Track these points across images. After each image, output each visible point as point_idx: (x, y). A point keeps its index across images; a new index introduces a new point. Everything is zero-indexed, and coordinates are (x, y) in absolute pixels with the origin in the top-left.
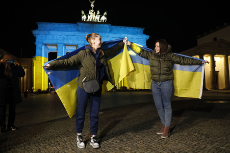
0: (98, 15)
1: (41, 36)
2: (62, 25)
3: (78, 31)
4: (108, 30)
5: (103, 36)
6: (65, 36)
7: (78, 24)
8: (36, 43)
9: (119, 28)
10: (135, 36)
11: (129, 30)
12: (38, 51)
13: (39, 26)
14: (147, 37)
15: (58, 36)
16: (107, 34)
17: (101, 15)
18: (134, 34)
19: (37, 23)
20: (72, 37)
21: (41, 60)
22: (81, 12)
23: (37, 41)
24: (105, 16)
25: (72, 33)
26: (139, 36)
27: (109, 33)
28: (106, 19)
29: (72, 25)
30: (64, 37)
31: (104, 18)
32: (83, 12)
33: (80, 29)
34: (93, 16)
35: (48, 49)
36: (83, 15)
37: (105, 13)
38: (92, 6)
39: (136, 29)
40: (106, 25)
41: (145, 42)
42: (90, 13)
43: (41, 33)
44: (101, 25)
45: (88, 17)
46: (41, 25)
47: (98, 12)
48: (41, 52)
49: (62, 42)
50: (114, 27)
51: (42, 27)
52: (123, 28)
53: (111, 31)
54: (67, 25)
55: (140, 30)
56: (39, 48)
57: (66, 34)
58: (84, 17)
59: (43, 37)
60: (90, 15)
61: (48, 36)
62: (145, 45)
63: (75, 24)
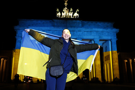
0: (71, 12)
1: (21, 31)
2: (39, 22)
3: (54, 26)
4: (80, 25)
5: (76, 30)
7: (54, 20)
8: (17, 37)
9: (90, 23)
10: (105, 30)
11: (100, 24)
13: (19, 22)
16: (79, 29)
17: (74, 12)
18: (105, 28)
23: (17, 35)
24: (78, 13)
25: (48, 28)
26: (109, 30)
27: (81, 27)
28: (78, 15)
29: (48, 21)
31: (76, 14)
32: (58, 10)
33: (55, 24)
34: (66, 13)
36: (58, 12)
38: (66, 4)
39: (106, 24)
40: (78, 21)
41: (115, 35)
42: (64, 11)
43: (21, 28)
44: (74, 21)
47: (71, 9)
50: (85, 22)
51: (22, 23)
52: (94, 23)
53: (83, 26)
54: (43, 21)
56: (19, 41)
57: (43, 29)
58: (59, 14)
60: (64, 12)
62: (116, 37)
63: (51, 20)
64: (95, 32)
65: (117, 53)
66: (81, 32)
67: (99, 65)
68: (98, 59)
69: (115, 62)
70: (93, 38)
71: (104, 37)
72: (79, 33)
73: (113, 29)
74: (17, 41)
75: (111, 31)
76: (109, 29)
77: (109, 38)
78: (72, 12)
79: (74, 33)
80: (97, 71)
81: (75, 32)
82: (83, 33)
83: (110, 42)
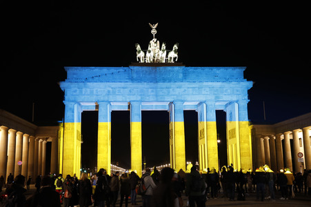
0: (163, 51)
1: (73, 89)
2: (105, 70)
3: (132, 80)
4: (181, 76)
5: (172, 86)
6: (111, 89)
7: (131, 67)
8: (65, 102)
9: (199, 69)
10: (226, 85)
11: (217, 72)
12: (67, 114)
13: (68, 72)
14: (250, 84)
15: (99, 90)
16: (178, 84)
17: (169, 49)
18: (226, 80)
19: (65, 68)
20: (122, 90)
21: (73, 129)
22: (136, 48)
23: (66, 97)
24: (175, 52)
25: (122, 84)
27: (182, 81)
29: (121, 69)
30: (109, 91)
32: (138, 47)
33: (135, 76)
35: (82, 106)
36: (139, 52)
37: (175, 47)
38: (154, 32)
39: (230, 71)
40: (177, 68)
41: (246, 92)
44: (169, 68)
45: (148, 54)
46: (72, 72)
47: (163, 45)
48: (73, 116)
49: (106, 98)
50: (191, 69)
51: (74, 74)
52: (207, 69)
53: (185, 77)
54: (113, 70)
55: (238, 71)
56: (71, 109)
57: (113, 86)
58: (141, 55)
59: (75, 91)
60: (150, 52)
61: (84, 90)
62: (246, 97)
63: (125, 68)
64: (208, 89)
65: (247, 125)
66: (183, 90)
67: (214, 148)
68: (212, 137)
69: (245, 142)
70: (204, 99)
71: (224, 96)
72: (178, 91)
73: (241, 83)
74: (66, 109)
75: (237, 86)
76: (233, 83)
77: (235, 98)
78: (165, 52)
79: (169, 92)
80: (211, 159)
81: (171, 90)
82: (185, 90)
83: (236, 105)
